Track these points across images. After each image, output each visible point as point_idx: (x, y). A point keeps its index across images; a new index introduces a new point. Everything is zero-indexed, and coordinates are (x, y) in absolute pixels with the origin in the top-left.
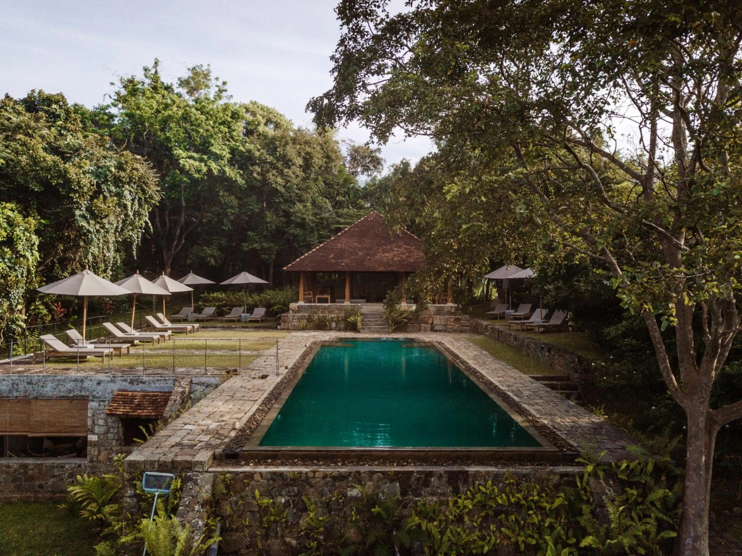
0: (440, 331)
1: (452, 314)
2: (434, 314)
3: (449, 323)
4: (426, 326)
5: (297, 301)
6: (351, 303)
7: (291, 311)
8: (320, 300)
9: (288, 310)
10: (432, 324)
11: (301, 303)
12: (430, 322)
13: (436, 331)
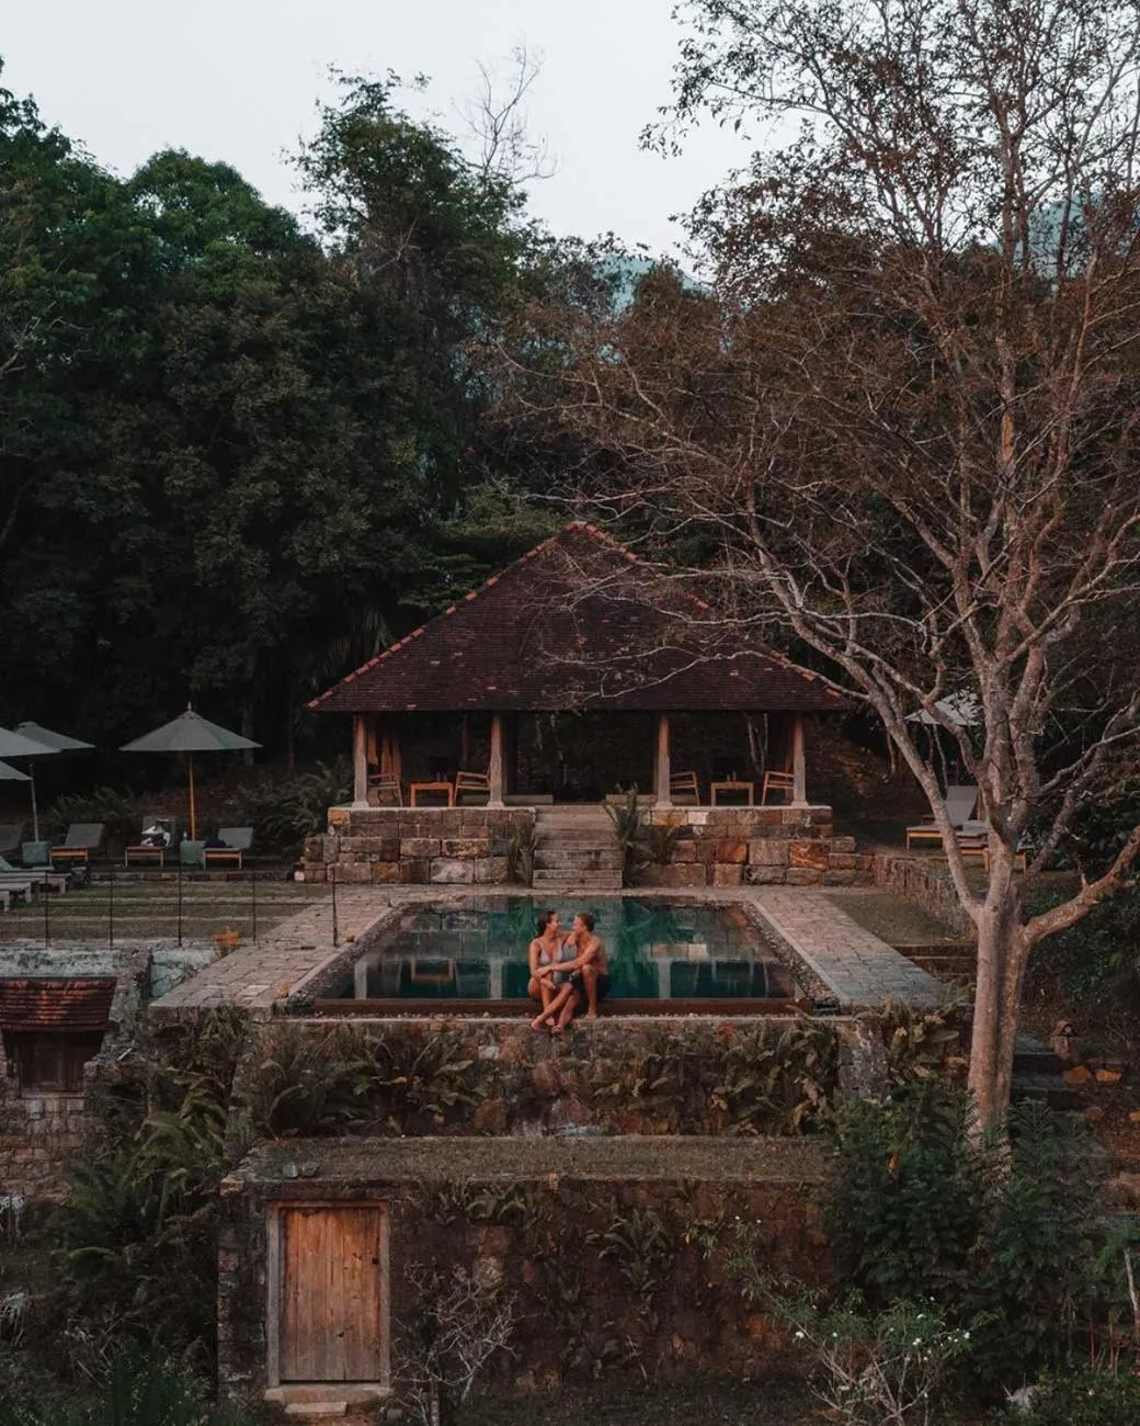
0: (769, 883)
1: (804, 831)
2: (754, 836)
3: (795, 859)
4: (729, 867)
5: (349, 799)
6: (507, 804)
7: (331, 830)
8: (427, 798)
9: (323, 828)
10: (746, 862)
11: (360, 806)
12: (740, 856)
13: (755, 883)
